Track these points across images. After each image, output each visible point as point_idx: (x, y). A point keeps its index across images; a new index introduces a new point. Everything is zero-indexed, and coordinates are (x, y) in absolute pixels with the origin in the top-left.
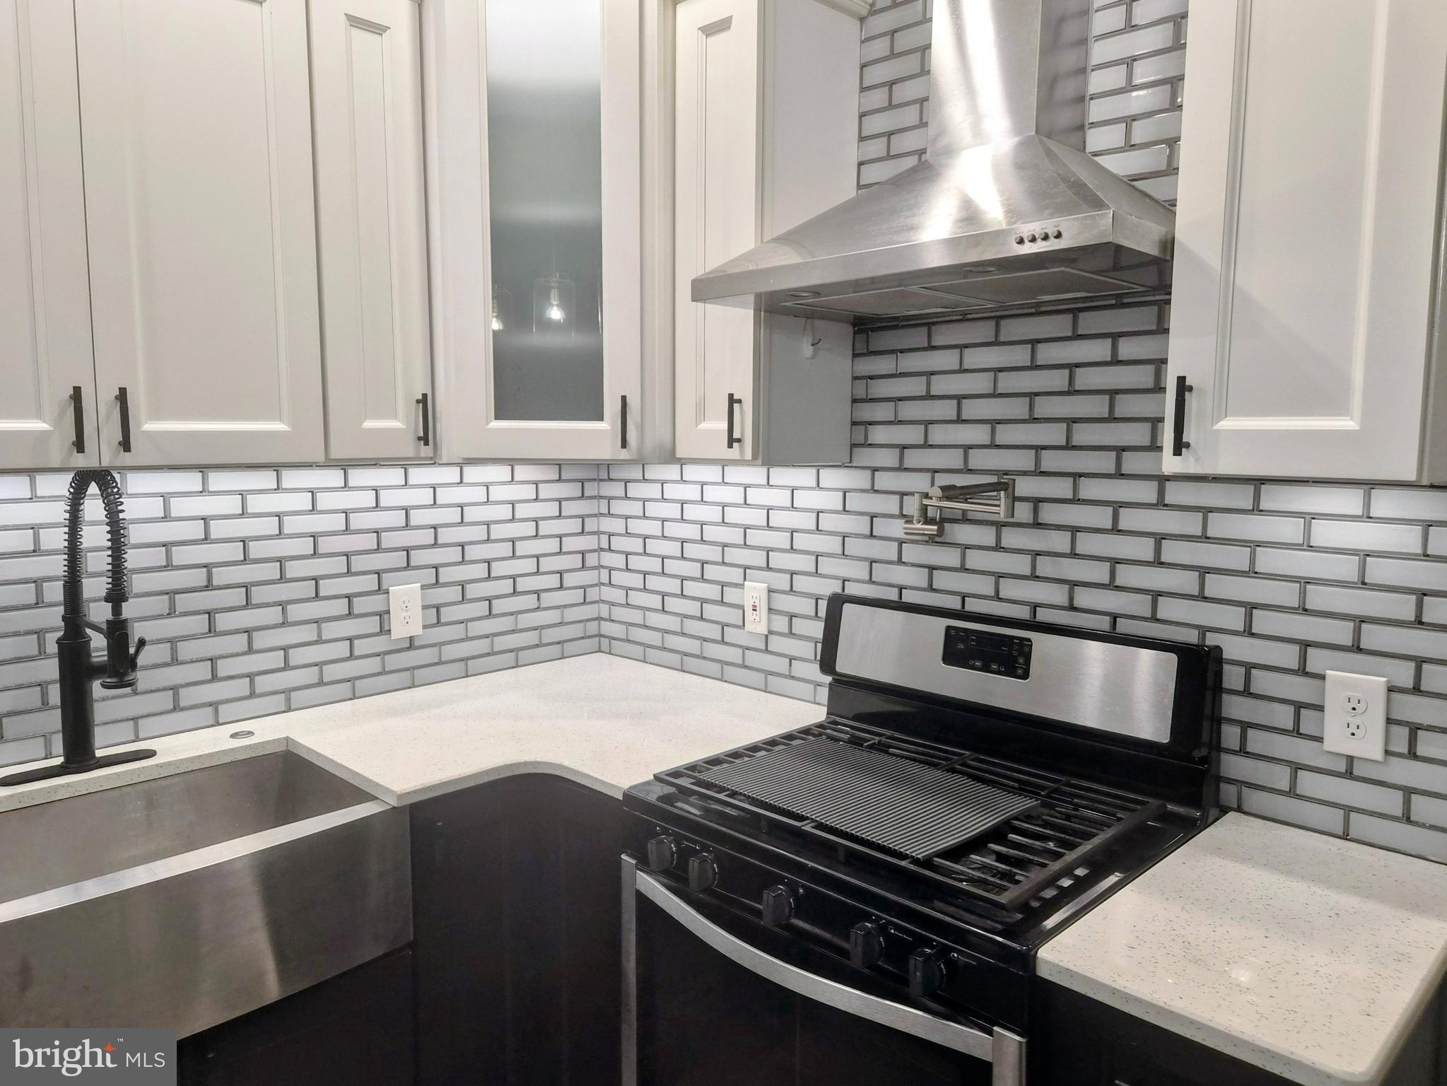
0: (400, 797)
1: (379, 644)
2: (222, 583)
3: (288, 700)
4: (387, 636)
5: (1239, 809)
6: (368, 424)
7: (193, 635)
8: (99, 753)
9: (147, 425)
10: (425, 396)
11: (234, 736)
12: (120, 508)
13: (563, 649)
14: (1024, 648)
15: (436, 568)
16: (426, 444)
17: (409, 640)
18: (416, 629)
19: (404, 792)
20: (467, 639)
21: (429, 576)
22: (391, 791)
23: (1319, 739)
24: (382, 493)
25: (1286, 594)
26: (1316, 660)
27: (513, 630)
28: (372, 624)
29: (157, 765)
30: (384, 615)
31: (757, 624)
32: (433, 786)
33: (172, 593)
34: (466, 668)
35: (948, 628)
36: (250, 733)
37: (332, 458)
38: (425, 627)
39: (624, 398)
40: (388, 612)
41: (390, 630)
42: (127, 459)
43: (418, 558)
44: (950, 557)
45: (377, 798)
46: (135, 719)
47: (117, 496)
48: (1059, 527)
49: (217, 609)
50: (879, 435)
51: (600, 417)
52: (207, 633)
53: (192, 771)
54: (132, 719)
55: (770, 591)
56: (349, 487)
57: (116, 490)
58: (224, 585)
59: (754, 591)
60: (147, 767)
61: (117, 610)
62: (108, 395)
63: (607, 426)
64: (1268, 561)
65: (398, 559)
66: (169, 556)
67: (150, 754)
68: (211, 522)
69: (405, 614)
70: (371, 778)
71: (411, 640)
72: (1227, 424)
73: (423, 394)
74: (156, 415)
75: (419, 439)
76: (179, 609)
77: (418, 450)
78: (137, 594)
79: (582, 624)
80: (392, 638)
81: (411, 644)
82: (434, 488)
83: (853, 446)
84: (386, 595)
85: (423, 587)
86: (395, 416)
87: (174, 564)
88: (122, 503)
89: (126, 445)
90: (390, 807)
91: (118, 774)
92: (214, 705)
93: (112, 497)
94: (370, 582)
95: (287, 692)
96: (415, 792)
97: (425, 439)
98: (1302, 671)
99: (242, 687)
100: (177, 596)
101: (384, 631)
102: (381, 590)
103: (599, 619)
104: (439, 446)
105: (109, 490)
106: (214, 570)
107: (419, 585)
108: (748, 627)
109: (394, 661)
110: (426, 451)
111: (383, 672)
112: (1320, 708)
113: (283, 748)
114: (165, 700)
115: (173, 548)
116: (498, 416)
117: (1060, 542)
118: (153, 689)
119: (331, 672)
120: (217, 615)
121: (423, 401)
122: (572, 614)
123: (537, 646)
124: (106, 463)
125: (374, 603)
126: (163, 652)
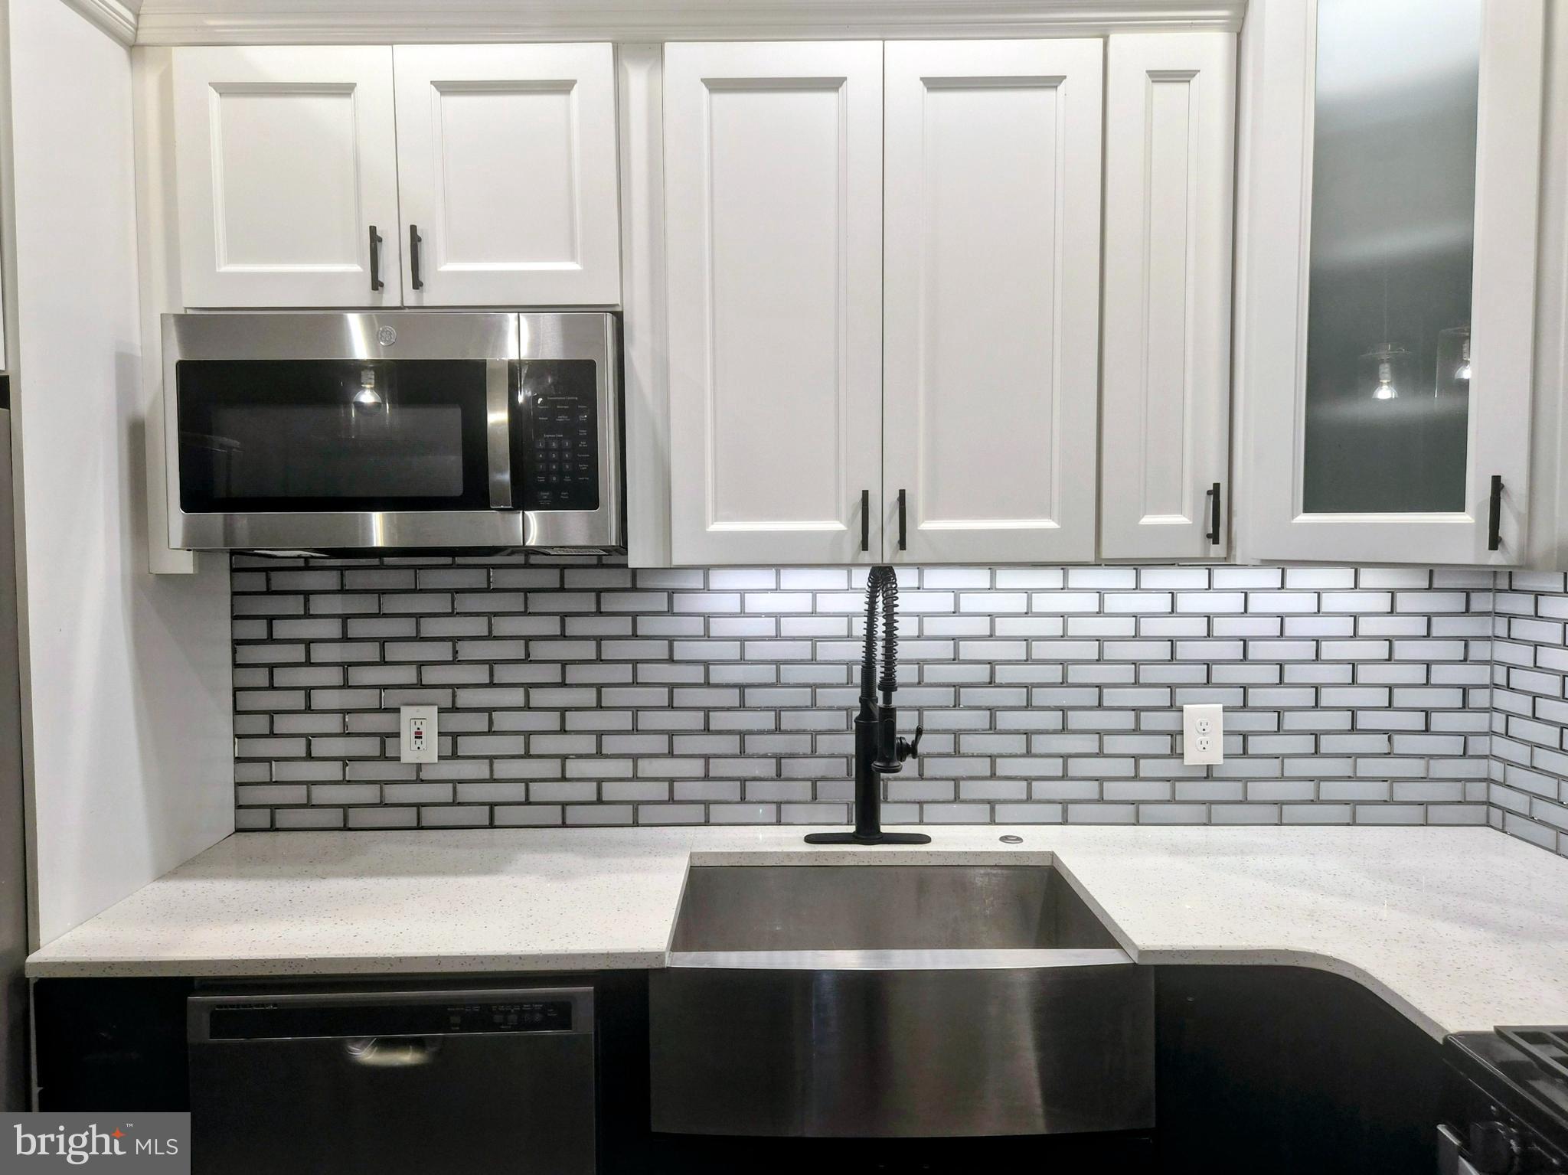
0: (1143, 953)
1: (1170, 768)
2: (1004, 681)
3: (1065, 812)
4: (1179, 760)
6: (1147, 520)
7: (975, 730)
8: (884, 829)
9: (925, 525)
10: (1217, 486)
11: (1004, 839)
12: (895, 602)
13: (1425, 814)
15: (1245, 688)
16: (1216, 541)
17: (1206, 767)
18: (1216, 757)
19: (1146, 949)
20: (1282, 778)
21: (1235, 697)
22: (1133, 944)
24: (1180, 597)
27: (1349, 777)
28: (1162, 745)
29: (928, 852)
30: (1176, 735)
32: (1185, 951)
33: (957, 687)
34: (1279, 813)
36: (1019, 840)
37: (1103, 557)
38: (1226, 756)
39: (1497, 480)
40: (1181, 733)
41: (1183, 754)
42: (905, 556)
43: (1220, 674)
45: (1122, 948)
46: (921, 803)
47: (894, 591)
49: (998, 707)
51: (1461, 508)
52: (988, 730)
53: (958, 866)
54: (918, 803)
56: (1141, 589)
57: (894, 586)
58: (1006, 684)
60: (919, 852)
61: (888, 699)
62: (892, 497)
63: (1470, 518)
65: (1198, 674)
66: (956, 649)
67: (923, 839)
68: (997, 619)
69: (1202, 738)
70: (1117, 922)
71: (1208, 769)
73: (1214, 484)
74: (932, 516)
75: (1208, 536)
76: (963, 703)
77: (1207, 550)
78: (927, 683)
79: (1459, 785)
80: (1186, 763)
81: (1208, 774)
82: (1246, 594)
84: (1179, 714)
85: (1225, 709)
86: (1181, 512)
87: (961, 658)
88: (897, 598)
89: (902, 544)
90: (1132, 962)
91: (894, 854)
92: (992, 803)
93: (890, 592)
94: (1161, 697)
95: (1065, 804)
96: (1161, 952)
97: (1214, 537)
99: (1018, 790)
100: (962, 690)
101: (1176, 753)
102: (1173, 707)
103: (1488, 782)
104: (1234, 544)
105: (889, 586)
106: (997, 667)
107: (1221, 706)
109: (1185, 790)
110: (1217, 551)
111: (1172, 801)
113: (1048, 863)
114: (946, 790)
115: (961, 643)
116: (1308, 508)
118: (938, 777)
119: (1112, 790)
120: (998, 713)
121: (1215, 491)
122: (1441, 768)
123: (1385, 802)
124: (887, 560)
125: (1165, 721)
126: (945, 743)
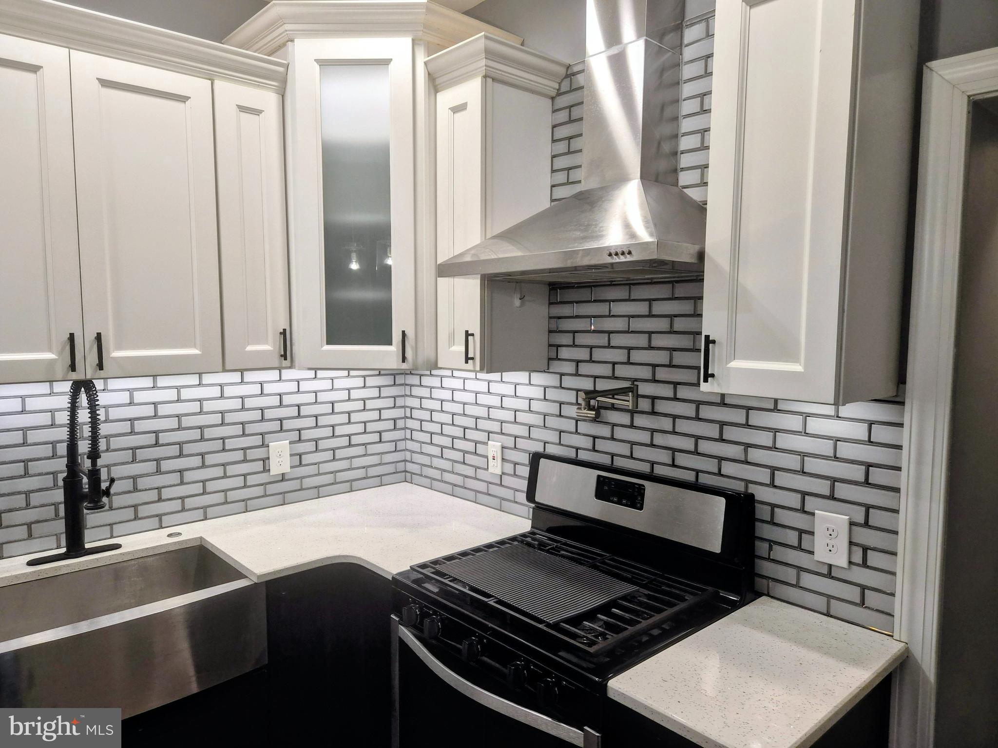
0: (259, 577)
1: (263, 478)
2: (164, 442)
3: (205, 513)
4: (268, 473)
5: (768, 595)
6: (249, 348)
7: (147, 474)
8: (87, 546)
9: (115, 353)
10: (285, 330)
11: (170, 535)
12: (97, 403)
13: (381, 481)
14: (641, 490)
15: (299, 431)
16: (286, 359)
17: (281, 475)
18: (286, 468)
19: (261, 574)
20: (319, 474)
21: (295, 436)
22: (254, 573)
23: (812, 553)
24: (265, 385)
25: (793, 462)
26: (811, 503)
27: (349, 469)
28: (259, 466)
29: (121, 554)
30: (265, 460)
31: (495, 468)
32: (280, 570)
33: (134, 449)
34: (318, 492)
35: (599, 477)
36: (180, 534)
37: (227, 369)
38: (292, 467)
39: (403, 332)
40: (268, 458)
41: (269, 470)
42: (102, 374)
43: (287, 425)
44: (605, 431)
45: (247, 577)
46: (111, 525)
47: (95, 396)
48: (666, 415)
49: (161, 458)
50: (564, 353)
51: (390, 343)
52: (156, 473)
53: (142, 557)
54: (109, 525)
55: (503, 448)
56: (244, 382)
57: (95, 392)
58: (166, 443)
59: (493, 448)
60: (115, 555)
61: (94, 464)
62: (91, 337)
63: (394, 349)
64: (783, 441)
65: (276, 426)
66: (132, 426)
67: (117, 546)
68: (159, 405)
69: (279, 459)
70: (244, 564)
71: (283, 476)
72: (735, 364)
73: (283, 329)
74: (119, 348)
75: (282, 356)
76: (138, 459)
77: (281, 363)
78: (113, 449)
79: (394, 464)
80: (271, 474)
81: (283, 478)
82: (298, 382)
83: (550, 359)
84: (267, 448)
85: (291, 443)
86: (266, 342)
87: (135, 431)
88: (98, 400)
89: (100, 366)
90: (253, 583)
91: (97, 559)
92: (159, 516)
93: (92, 397)
94: (257, 440)
95: (205, 508)
96: (269, 574)
97: (284, 356)
98: (803, 510)
99: (176, 505)
100: (137, 450)
101: (266, 470)
102: (264, 445)
103: (405, 461)
104: (294, 359)
105: (91, 393)
106: (160, 434)
107: (288, 441)
108: (491, 470)
109: (272, 489)
110: (286, 363)
111: (265, 496)
112: (812, 533)
113: (199, 544)
114: (129, 513)
115: (135, 422)
116: (329, 342)
117: (666, 424)
118: (122, 506)
119: (232, 496)
120: (161, 462)
121: (284, 333)
122: (388, 458)
123: (364, 478)
124: (89, 377)
125: (260, 453)
126: (128, 485)
